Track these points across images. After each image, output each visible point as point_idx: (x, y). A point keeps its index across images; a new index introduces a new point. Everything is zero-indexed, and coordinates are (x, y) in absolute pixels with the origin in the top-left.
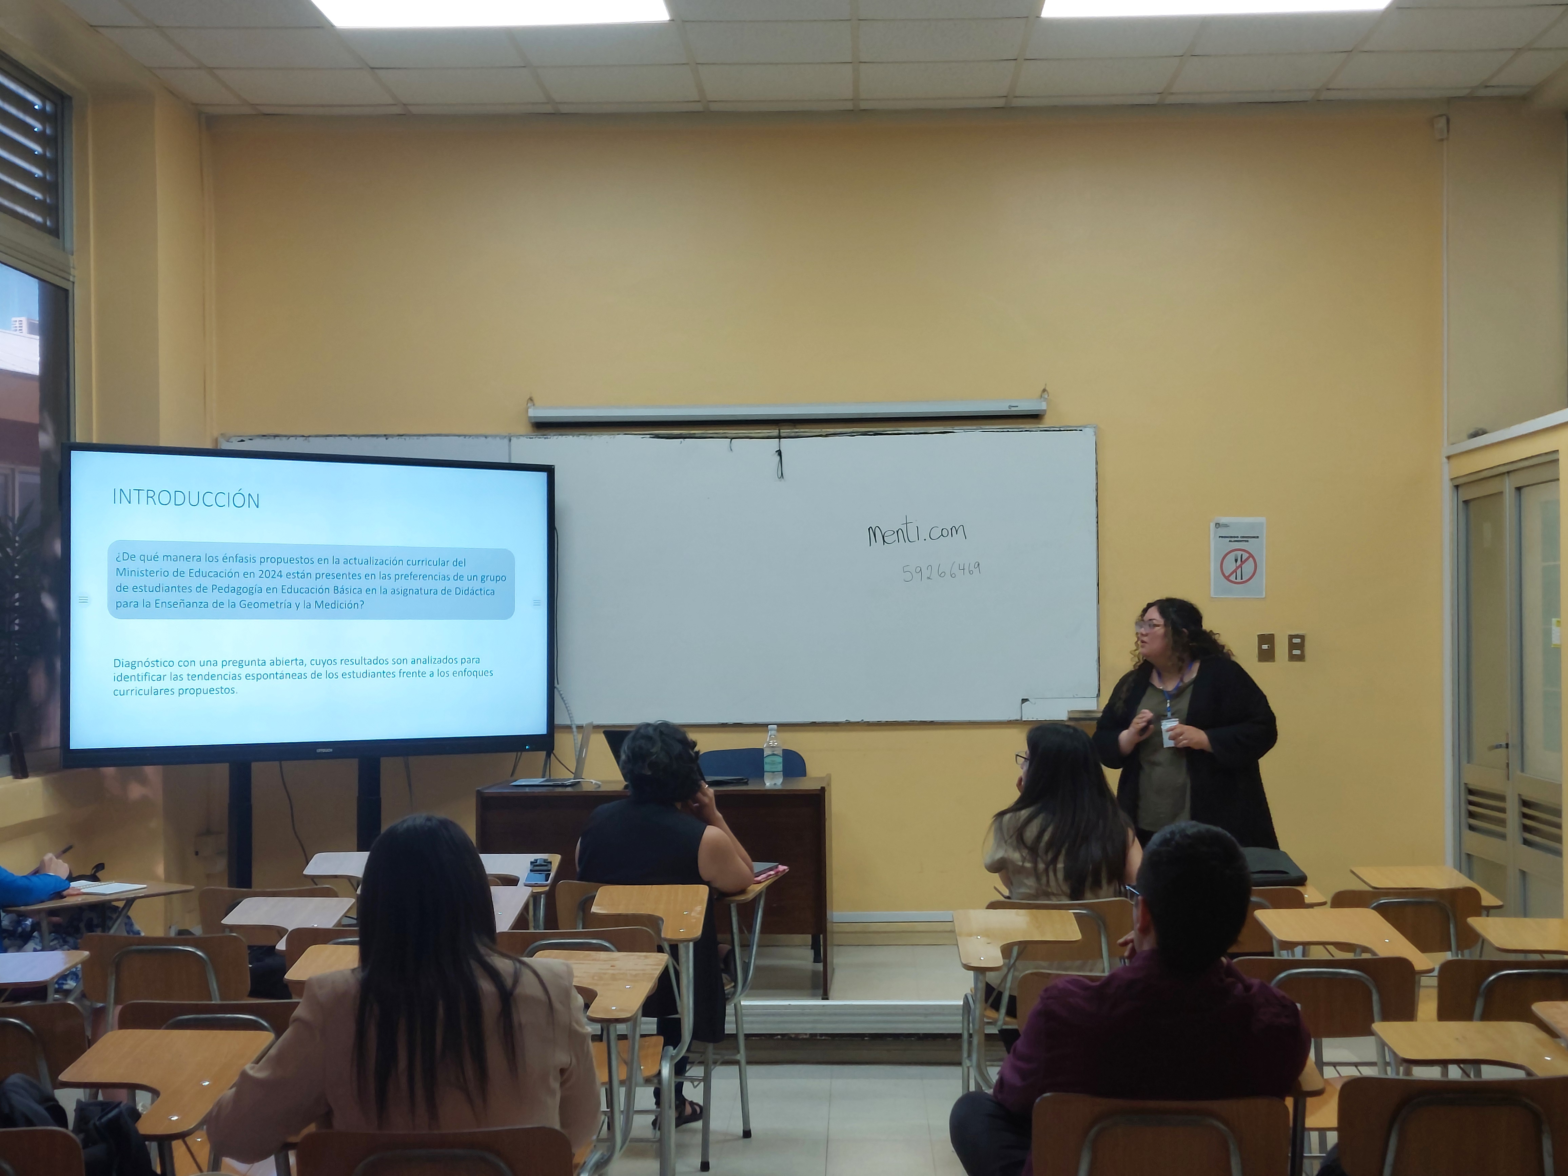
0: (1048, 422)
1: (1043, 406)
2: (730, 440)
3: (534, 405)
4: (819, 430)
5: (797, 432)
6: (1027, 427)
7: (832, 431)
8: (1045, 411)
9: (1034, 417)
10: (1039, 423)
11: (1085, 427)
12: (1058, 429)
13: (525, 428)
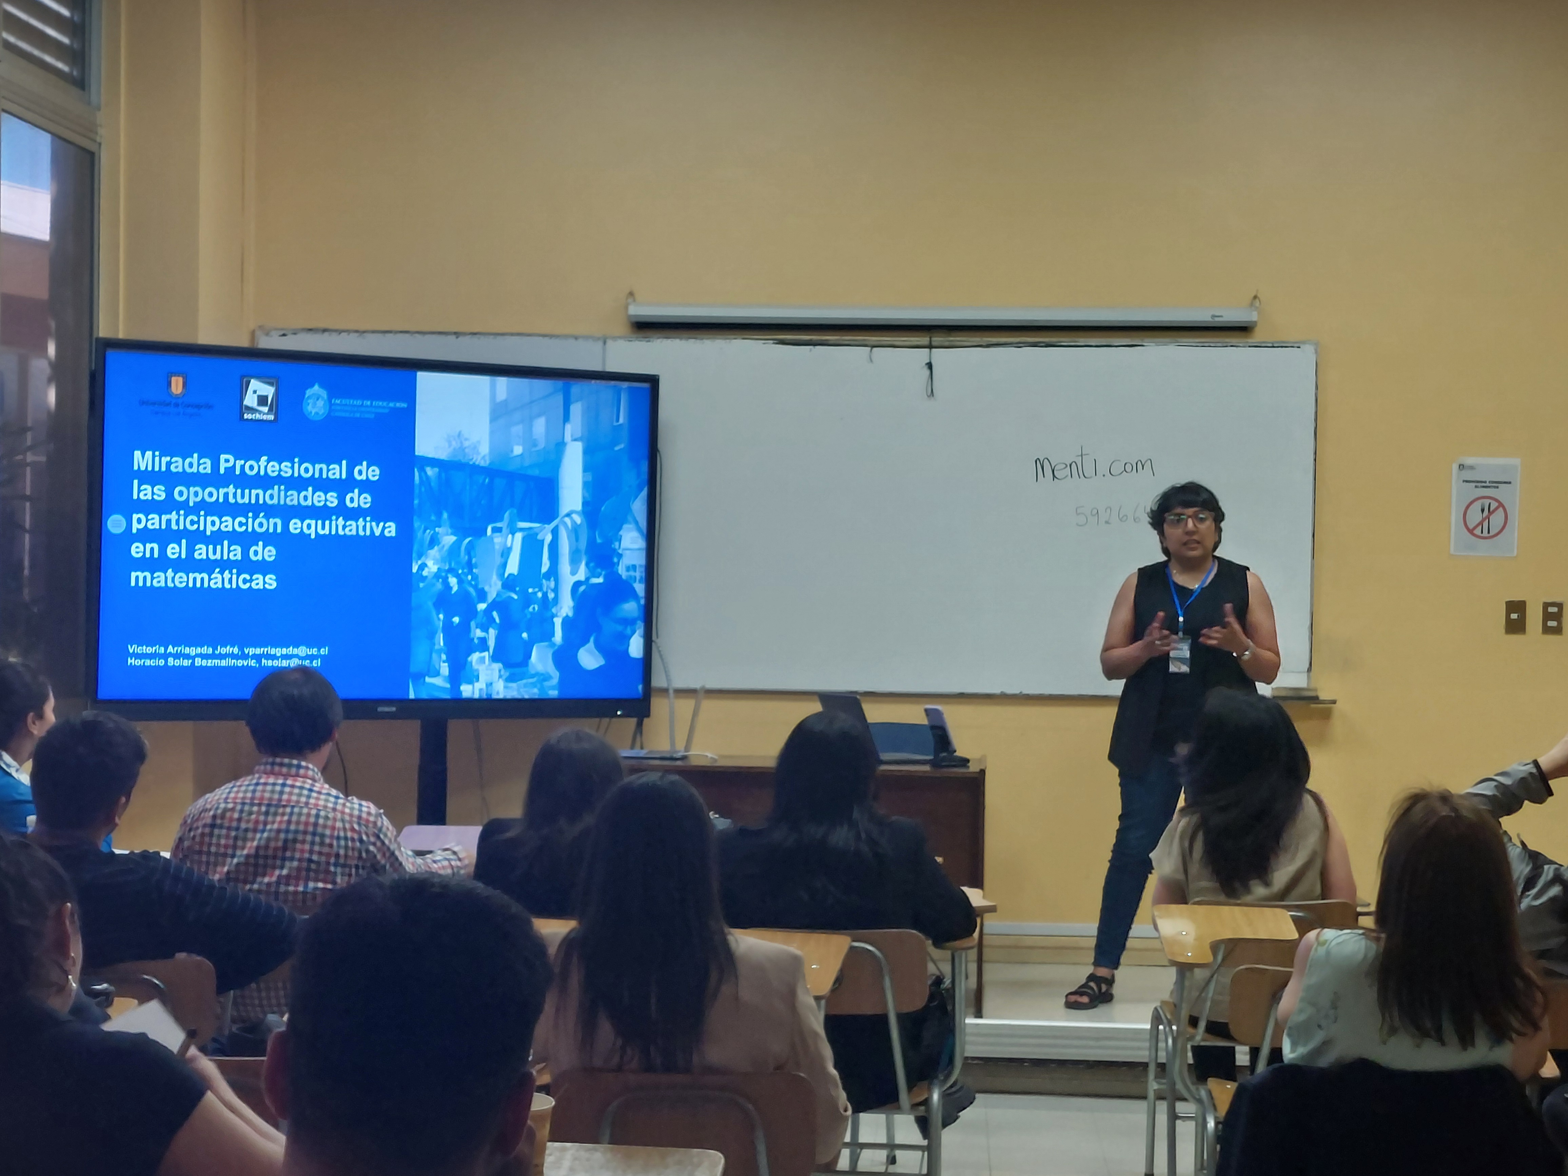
0: (1258, 336)
1: (1253, 317)
2: (869, 348)
3: (634, 301)
4: (978, 339)
5: (952, 341)
6: (1234, 341)
7: (994, 340)
8: (1255, 322)
9: (1243, 330)
10: (1246, 337)
11: (1304, 343)
12: (1270, 345)
13: (623, 328)
